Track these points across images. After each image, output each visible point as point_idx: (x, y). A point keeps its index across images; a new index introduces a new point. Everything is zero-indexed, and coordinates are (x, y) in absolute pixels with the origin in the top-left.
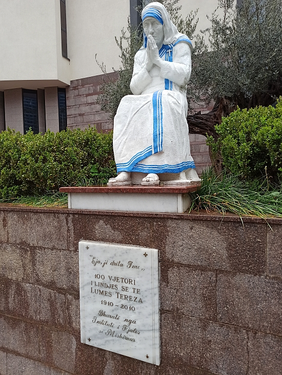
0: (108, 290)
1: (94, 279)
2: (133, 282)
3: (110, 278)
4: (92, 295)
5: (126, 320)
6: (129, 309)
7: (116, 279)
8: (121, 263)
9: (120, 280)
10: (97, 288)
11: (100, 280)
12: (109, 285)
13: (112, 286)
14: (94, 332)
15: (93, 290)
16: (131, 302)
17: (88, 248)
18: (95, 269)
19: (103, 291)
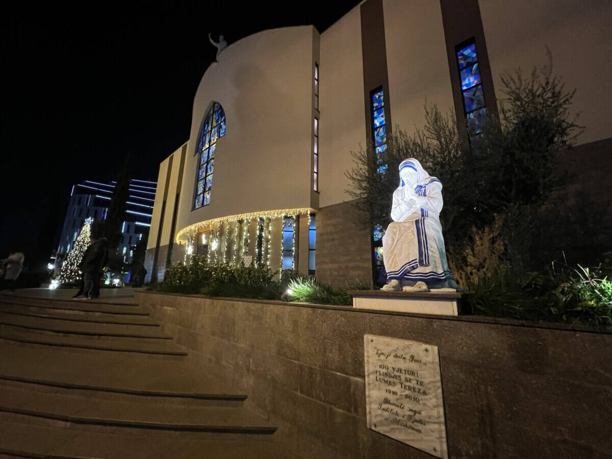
0: (392, 380)
1: (378, 369)
2: (416, 375)
3: (394, 369)
4: (377, 383)
5: (411, 410)
6: (413, 399)
7: (400, 370)
8: (404, 356)
9: (403, 372)
10: (382, 377)
11: (385, 371)
12: (393, 375)
13: (395, 377)
14: (379, 418)
15: (378, 379)
16: (415, 394)
17: (372, 341)
18: (379, 360)
19: (387, 381)
